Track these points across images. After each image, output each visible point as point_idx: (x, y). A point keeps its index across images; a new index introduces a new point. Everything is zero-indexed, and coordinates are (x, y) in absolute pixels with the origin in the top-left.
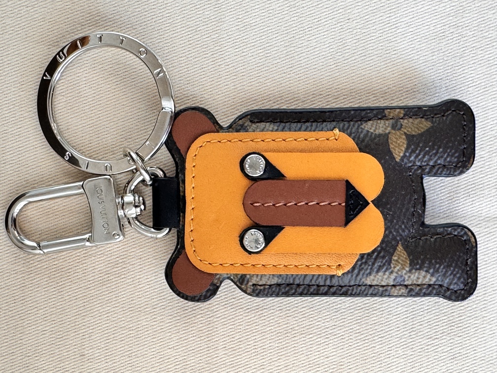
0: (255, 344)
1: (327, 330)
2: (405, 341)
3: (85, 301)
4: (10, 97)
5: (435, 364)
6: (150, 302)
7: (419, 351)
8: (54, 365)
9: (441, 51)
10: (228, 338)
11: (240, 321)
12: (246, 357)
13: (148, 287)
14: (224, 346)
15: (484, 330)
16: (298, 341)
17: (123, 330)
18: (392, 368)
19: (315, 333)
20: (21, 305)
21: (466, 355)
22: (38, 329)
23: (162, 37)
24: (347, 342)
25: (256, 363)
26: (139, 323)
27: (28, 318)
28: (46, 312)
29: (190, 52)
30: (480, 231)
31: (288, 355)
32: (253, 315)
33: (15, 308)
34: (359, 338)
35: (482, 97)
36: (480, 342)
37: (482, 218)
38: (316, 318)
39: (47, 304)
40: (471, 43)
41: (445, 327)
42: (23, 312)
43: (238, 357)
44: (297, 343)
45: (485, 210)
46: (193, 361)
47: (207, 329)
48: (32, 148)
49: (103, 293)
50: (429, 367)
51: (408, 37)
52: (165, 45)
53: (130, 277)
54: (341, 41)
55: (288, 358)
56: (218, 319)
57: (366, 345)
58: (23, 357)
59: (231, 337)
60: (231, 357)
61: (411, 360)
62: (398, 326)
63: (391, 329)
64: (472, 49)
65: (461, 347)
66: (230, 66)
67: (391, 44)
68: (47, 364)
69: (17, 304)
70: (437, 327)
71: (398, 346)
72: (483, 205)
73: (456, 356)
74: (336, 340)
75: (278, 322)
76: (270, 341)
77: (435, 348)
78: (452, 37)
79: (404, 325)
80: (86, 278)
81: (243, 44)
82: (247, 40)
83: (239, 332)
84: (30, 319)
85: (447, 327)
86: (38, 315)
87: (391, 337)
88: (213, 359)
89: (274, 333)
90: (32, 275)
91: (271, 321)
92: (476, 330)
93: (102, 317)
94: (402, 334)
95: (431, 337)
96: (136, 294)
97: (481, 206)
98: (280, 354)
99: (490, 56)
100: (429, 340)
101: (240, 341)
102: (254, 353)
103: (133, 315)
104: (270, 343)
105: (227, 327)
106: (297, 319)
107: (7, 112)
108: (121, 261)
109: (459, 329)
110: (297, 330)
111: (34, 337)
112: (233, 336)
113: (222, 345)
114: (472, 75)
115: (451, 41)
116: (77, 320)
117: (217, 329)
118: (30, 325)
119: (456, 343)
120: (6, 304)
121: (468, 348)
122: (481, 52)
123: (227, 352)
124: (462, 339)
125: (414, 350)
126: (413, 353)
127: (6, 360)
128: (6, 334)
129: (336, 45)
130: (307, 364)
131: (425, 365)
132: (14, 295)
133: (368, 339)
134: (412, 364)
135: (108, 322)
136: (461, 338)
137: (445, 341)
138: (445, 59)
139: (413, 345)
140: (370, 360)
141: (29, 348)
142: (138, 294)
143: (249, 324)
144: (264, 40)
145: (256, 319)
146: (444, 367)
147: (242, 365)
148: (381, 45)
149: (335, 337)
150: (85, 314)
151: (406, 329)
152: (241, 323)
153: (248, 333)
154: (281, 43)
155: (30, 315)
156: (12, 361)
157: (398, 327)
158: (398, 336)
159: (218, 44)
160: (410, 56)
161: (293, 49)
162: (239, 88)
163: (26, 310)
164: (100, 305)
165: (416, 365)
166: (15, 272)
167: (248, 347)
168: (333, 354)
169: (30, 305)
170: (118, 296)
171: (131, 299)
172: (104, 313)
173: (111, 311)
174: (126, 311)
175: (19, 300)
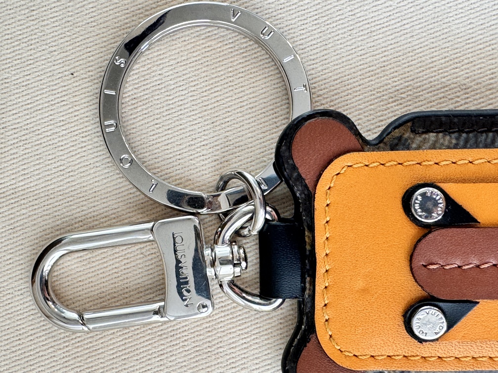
3: (127, 336)
4: (14, 30)
6: (225, 338)
13: (223, 314)
20: (29, 344)
27: (39, 362)
28: (67, 354)
33: (20, 347)
39: (68, 341)
42: (32, 353)
48: (46, 105)
69: (22, 341)
84: (43, 364)
86: (55, 359)
93: (153, 360)
96: (204, 326)
103: (200, 358)
107: (8, 51)
116: (114, 366)
120: (6, 342)
132: (18, 328)
142: (208, 325)
150: (126, 356)
155: (43, 358)
162: (358, 15)
163: (37, 350)
164: (150, 342)
166: (20, 293)
169: (44, 343)
170: (177, 329)
171: (197, 333)
172: (156, 355)
173: (165, 352)
174: (189, 352)
175: (26, 335)
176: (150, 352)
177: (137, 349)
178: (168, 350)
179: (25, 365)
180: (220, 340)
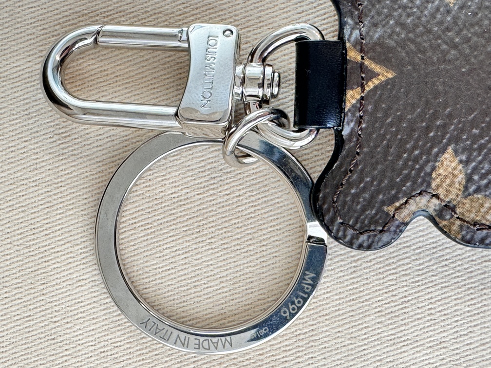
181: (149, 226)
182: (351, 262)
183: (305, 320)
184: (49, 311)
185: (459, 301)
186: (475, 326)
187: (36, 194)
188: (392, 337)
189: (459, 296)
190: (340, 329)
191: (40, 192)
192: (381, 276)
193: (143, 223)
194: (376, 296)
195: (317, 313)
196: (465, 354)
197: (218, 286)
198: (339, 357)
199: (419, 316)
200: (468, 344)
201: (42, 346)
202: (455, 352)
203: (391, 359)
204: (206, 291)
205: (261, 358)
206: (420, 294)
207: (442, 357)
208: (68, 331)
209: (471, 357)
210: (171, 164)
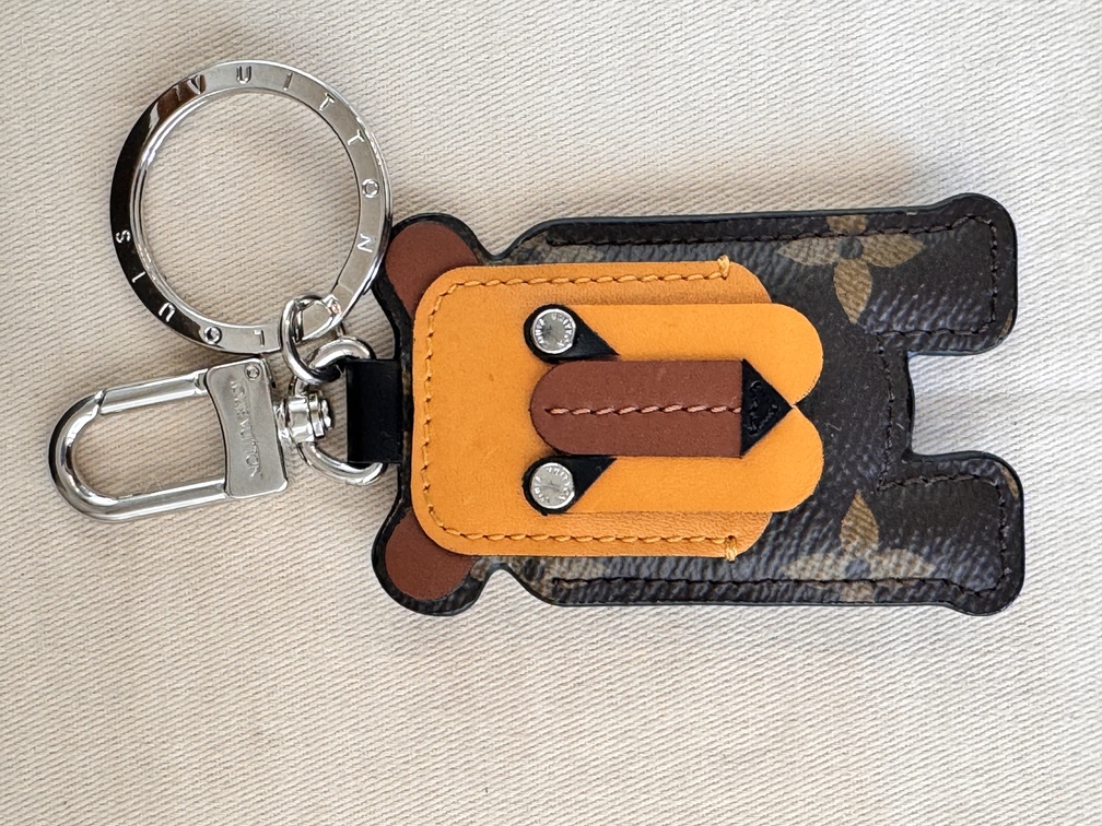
0: (610, 687)
1: (758, 649)
2: (923, 662)
3: (255, 622)
4: (72, 218)
5: (988, 706)
6: (387, 616)
7: (954, 679)
8: (201, 757)
9: (957, 51)
10: (553, 678)
11: (575, 642)
12: (593, 716)
14: (547, 695)
15: (1089, 628)
16: (698, 677)
17: (337, 677)
18: (899, 719)
19: (733, 657)
20: (125, 640)
21: (1054, 683)
22: (163, 685)
23: (372, 68)
24: (802, 672)
25: (615, 727)
26: (368, 660)
27: (140, 664)
28: (177, 651)
29: (432, 95)
30: (1065, 421)
31: (680, 706)
32: (603, 629)
33: (113, 646)
34: (826, 661)
35: (1050, 141)
36: (1082, 653)
37: (1070, 394)
38: (733, 626)
39: (177, 633)
40: (1020, 29)
41: (1005, 628)
42: (129, 653)
43: (578, 717)
44: (698, 680)
45: (1075, 378)
46: (486, 730)
47: (510, 664)
49: (290, 605)
50: (977, 712)
51: (886, 28)
52: (378, 85)
53: (343, 567)
54: (744, 45)
55: (680, 712)
56: (530, 641)
57: (842, 674)
58: (137, 745)
59: (559, 676)
60: (563, 717)
61: (939, 701)
62: (905, 631)
63: (891, 638)
64: (1022, 41)
65: (1041, 668)
66: (517, 117)
67: (850, 45)
68: (187, 755)
69: (116, 637)
70: (988, 628)
71: (909, 673)
72: (1070, 367)
73: (1032, 685)
74: (778, 669)
75: (656, 639)
76: (640, 680)
77: (987, 671)
78: (978, 20)
79: (917, 629)
80: (253, 575)
81: (542, 69)
82: (549, 59)
83: (574, 665)
85: (1009, 626)
86: (161, 658)
87: (894, 655)
88: (526, 723)
89: (649, 663)
90: (143, 577)
91: (640, 639)
92: (1071, 630)
93: (292, 653)
94: (915, 648)
95: (977, 651)
97: (1066, 369)
98: (663, 706)
99: (1061, 52)
100: (975, 656)
101: (579, 684)
102: (609, 706)
104: (641, 684)
105: (549, 657)
106: (693, 630)
107: (67, 248)
108: (322, 535)
109: (1036, 628)
110: (696, 653)
111: (156, 702)
112: (563, 674)
113: (542, 693)
114: (1026, 97)
115: (977, 28)
116: (241, 663)
117: (530, 662)
118: (147, 679)
119: (1031, 658)
121: (1057, 667)
122: (1043, 46)
123: (553, 707)
124: (1044, 649)
125: (942, 678)
126: (942, 686)
127: (103, 754)
128: (99, 701)
129: (735, 57)
130: (720, 722)
131: (967, 709)
132: (109, 621)
133: (845, 663)
134: (941, 707)
135: (304, 662)
136: (1040, 647)
137: (1007, 655)
138: (968, 67)
139: (940, 668)
140: (852, 705)
141: (149, 726)
142: (362, 600)
143: (594, 647)
144: (582, 59)
145: (609, 636)
146: (1011, 710)
147: (586, 733)
148: (829, 47)
149: (776, 662)
150: (256, 649)
151: (923, 637)
152: (578, 647)
153: (595, 666)
154: (621, 62)
156: (115, 755)
157: (906, 634)
158: (908, 652)
159: (490, 74)
160: (894, 67)
161: (644, 71)
162: (539, 162)
163: (137, 649)
164: (286, 628)
165: (949, 710)
166: (107, 573)
167: (597, 694)
168: (773, 698)
169: (144, 639)
170: (322, 608)
171: (348, 612)
172: (295, 645)
173: (307, 639)
174: (340, 638)
175: (120, 629)
176: (288, 641)
177: (270, 639)
178: (312, 636)
179: (123, 669)
180: (381, 618)
181: (254, 615)
182: (508, 640)
183: (457, 716)
184: (138, 731)
185: (645, 679)
186: (666, 708)
187: (110, 586)
188: (565, 729)
189: (644, 672)
190: (501, 724)
191: (115, 583)
192: (546, 654)
193: (246, 612)
194: (542, 680)
195: (471, 706)
196: (656, 743)
197: (346, 683)
198: (501, 758)
199: (596, 701)
200: (659, 731)
201: (133, 773)
202: (644, 742)
203: (567, 755)
204: (331, 691)
205: (407, 766)
206: (596, 673)
207: (628, 749)
208: (165, 753)
209: (664, 747)
210: (275, 536)
